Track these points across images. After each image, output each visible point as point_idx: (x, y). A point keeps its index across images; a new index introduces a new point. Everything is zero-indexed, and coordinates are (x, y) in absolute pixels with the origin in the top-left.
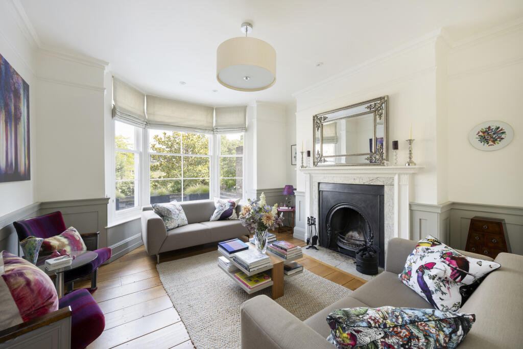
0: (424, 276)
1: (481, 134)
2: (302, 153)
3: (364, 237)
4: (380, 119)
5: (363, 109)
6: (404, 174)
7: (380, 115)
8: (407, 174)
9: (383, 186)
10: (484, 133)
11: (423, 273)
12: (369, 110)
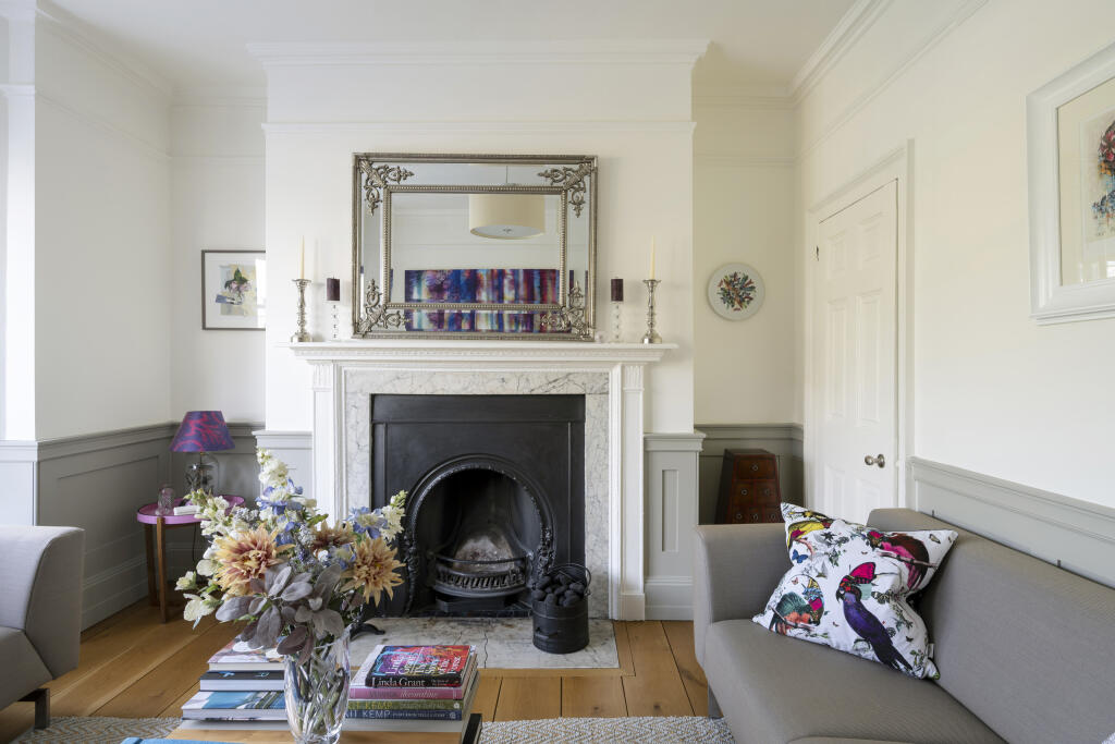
0: (862, 601)
1: (724, 286)
2: (302, 283)
3: (514, 547)
4: (578, 215)
5: (529, 175)
6: (633, 363)
7: (578, 204)
8: (639, 363)
9: (582, 397)
10: (728, 283)
11: (858, 594)
12: (548, 182)
